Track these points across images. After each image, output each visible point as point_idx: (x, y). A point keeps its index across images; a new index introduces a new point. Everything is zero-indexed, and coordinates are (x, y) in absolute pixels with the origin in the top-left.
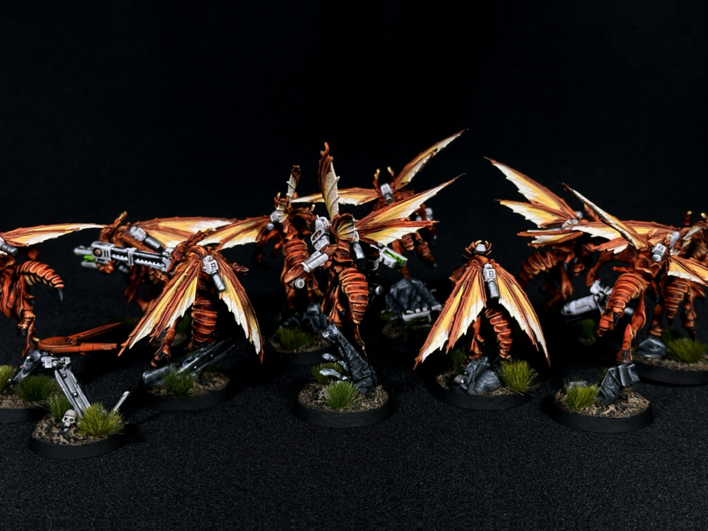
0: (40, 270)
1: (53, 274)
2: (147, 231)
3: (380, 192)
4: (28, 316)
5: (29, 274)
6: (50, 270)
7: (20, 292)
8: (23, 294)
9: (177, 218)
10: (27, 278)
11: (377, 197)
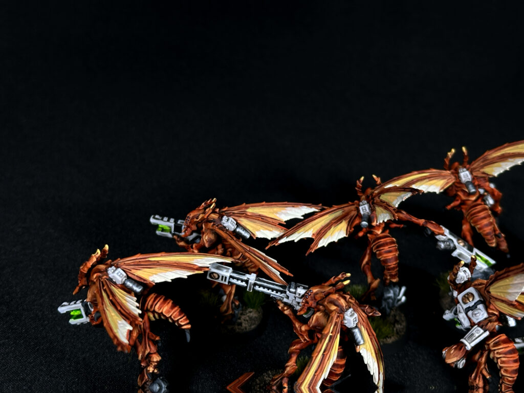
0: (166, 309)
1: (180, 315)
2: (236, 218)
3: (458, 177)
4: (155, 360)
5: (154, 312)
6: (176, 308)
7: (145, 332)
8: (149, 334)
9: (264, 203)
10: (151, 315)
11: (453, 181)
